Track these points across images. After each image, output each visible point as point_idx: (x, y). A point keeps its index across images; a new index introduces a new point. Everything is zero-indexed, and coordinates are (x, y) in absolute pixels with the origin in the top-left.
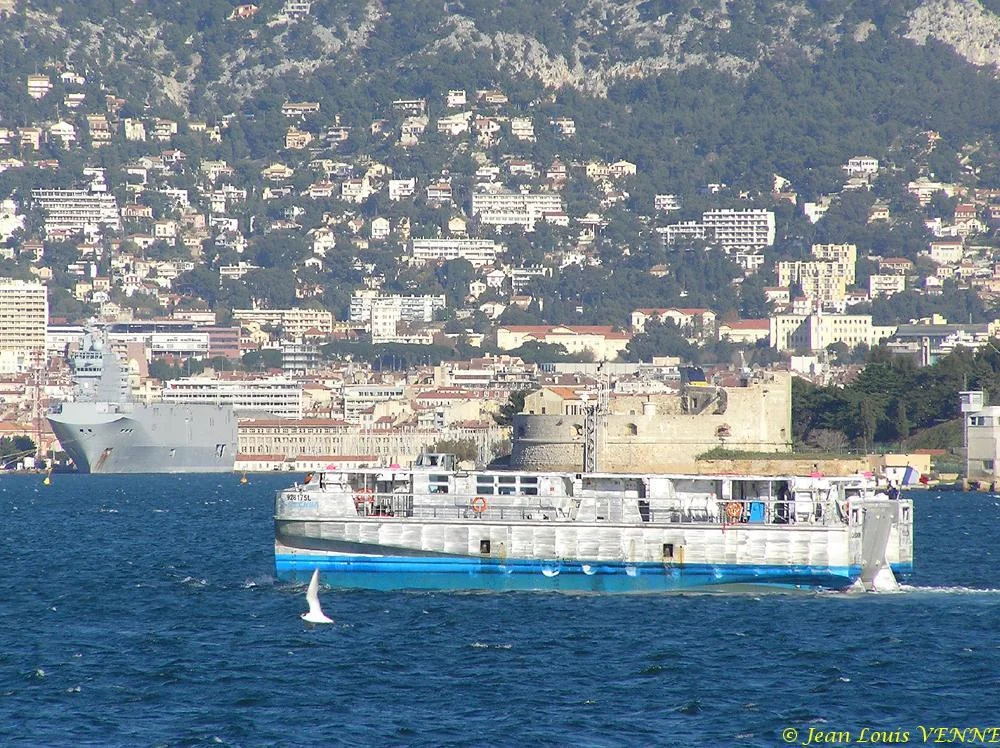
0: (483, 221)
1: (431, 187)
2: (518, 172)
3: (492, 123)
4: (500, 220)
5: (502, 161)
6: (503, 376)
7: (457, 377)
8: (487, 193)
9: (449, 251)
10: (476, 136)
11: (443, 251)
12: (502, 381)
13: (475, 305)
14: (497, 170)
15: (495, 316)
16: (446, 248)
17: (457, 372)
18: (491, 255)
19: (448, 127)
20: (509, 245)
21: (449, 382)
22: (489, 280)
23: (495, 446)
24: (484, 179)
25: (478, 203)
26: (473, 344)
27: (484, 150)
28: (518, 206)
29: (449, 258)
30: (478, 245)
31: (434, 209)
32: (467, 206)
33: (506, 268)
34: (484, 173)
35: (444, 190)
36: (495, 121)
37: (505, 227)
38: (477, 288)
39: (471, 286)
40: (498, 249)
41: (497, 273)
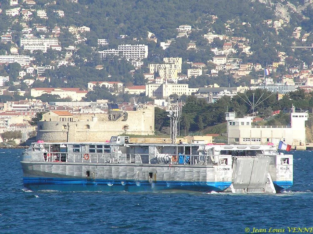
0: (25, 48)
1: (3, 36)
2: (40, 30)
3: (29, 12)
4: (32, 49)
5: (33, 26)
6: (33, 107)
7: (14, 107)
8: (27, 38)
9: (10, 60)
10: (22, 17)
11: (8, 60)
12: (33, 109)
13: (22, 80)
14: (31, 29)
15: (30, 84)
16: (9, 59)
17: (13, 105)
18: (28, 61)
19: (10, 13)
20: (36, 58)
21: (10, 109)
22: (27, 71)
23: (30, 133)
24: (26, 33)
25: (23, 42)
26: (20, 95)
27: (25, 22)
28: (40, 43)
29: (10, 62)
30: (23, 58)
31: (4, 44)
32: (18, 43)
33: (35, 66)
34: (25, 31)
35: (8, 37)
36: (30, 11)
37: (34, 51)
38: (22, 74)
39: (20, 73)
40: (31, 59)
41: (31, 68)
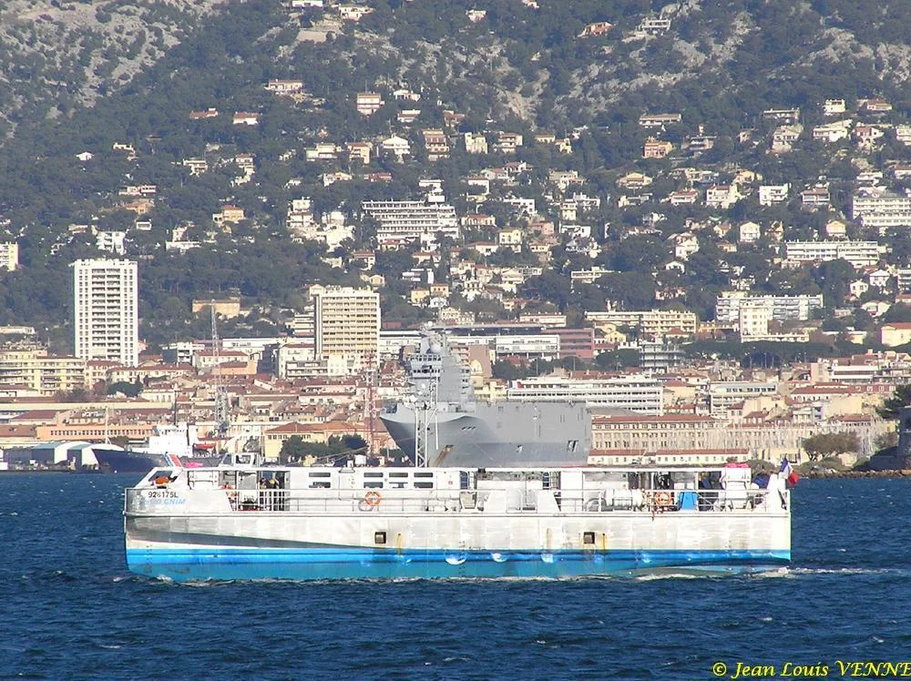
0: (864, 223)
1: (806, 192)
2: (904, 176)
3: (874, 130)
4: (883, 224)
5: (886, 166)
6: (888, 371)
7: (836, 373)
8: (869, 196)
9: (827, 253)
10: (856, 143)
11: (820, 253)
12: (887, 376)
13: (857, 304)
14: (880, 175)
15: (879, 314)
16: (823, 250)
17: (837, 368)
18: (873, 255)
19: (826, 134)
20: (894, 246)
21: (827, 377)
22: (872, 279)
23: (880, 438)
24: (867, 184)
25: (858, 206)
26: (854, 342)
27: (865, 156)
28: (904, 208)
29: (826, 259)
30: (859, 247)
31: (809, 214)
32: (847, 210)
33: (891, 268)
34: (866, 178)
35: (821, 195)
36: (877, 128)
37: (890, 229)
38: (858, 288)
39: (852, 285)
40: (882, 249)
41: (881, 273)
